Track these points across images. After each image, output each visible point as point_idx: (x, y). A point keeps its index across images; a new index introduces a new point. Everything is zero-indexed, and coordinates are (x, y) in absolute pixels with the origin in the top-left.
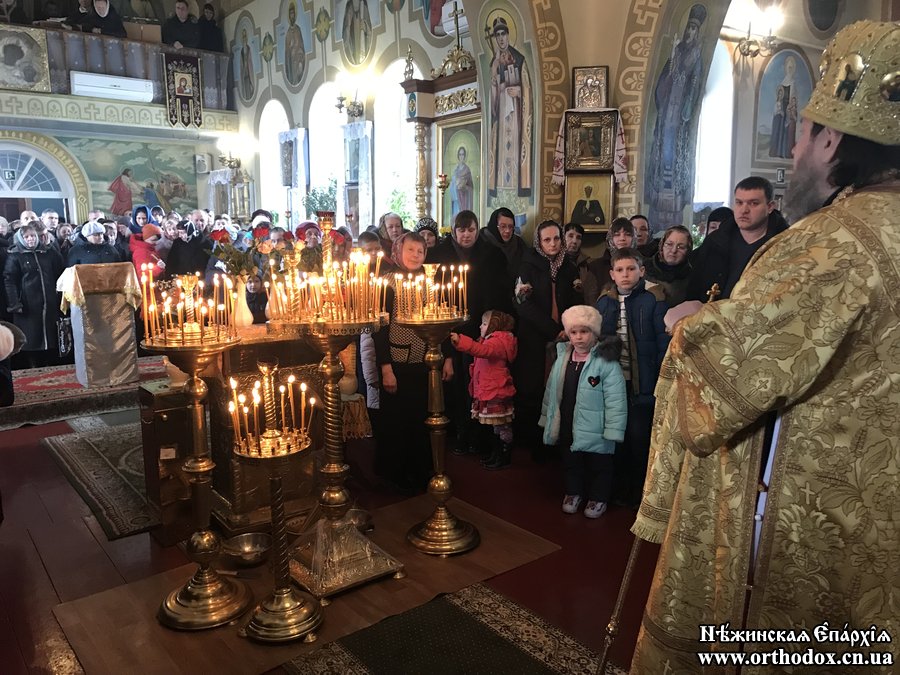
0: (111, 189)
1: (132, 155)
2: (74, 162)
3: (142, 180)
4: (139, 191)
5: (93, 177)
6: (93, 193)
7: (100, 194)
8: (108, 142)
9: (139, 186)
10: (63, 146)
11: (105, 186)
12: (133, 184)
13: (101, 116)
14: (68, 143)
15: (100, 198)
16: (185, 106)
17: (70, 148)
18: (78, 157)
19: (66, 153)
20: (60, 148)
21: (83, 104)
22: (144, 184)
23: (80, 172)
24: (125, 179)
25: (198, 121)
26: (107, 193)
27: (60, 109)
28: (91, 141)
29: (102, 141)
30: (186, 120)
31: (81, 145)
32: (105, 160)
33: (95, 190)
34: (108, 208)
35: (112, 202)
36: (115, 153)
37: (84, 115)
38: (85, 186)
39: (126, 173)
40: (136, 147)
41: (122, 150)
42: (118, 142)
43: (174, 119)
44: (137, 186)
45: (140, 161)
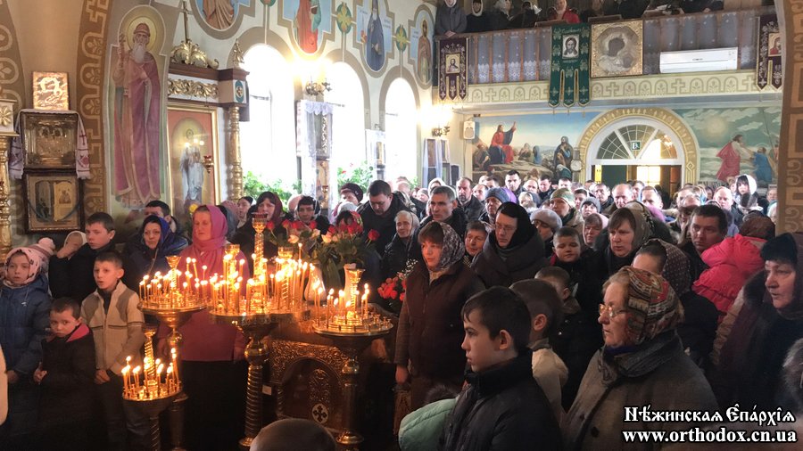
0: (720, 155)
1: (746, 121)
2: (687, 132)
3: (754, 145)
4: (749, 156)
5: (702, 145)
6: (702, 159)
7: (708, 160)
8: (722, 110)
9: (749, 151)
10: (680, 118)
11: (714, 152)
12: (743, 149)
13: (687, 89)
14: (684, 115)
15: (708, 163)
17: (685, 120)
18: (692, 127)
19: (681, 124)
20: (676, 120)
21: (671, 80)
22: (755, 149)
23: (692, 140)
24: (735, 145)
26: (715, 159)
27: (651, 88)
28: (706, 110)
29: (716, 109)
31: (696, 115)
32: (717, 127)
33: (705, 156)
34: (715, 173)
35: (719, 168)
36: (728, 120)
37: (671, 90)
38: (695, 153)
39: (737, 139)
40: (749, 113)
41: (735, 116)
42: (733, 109)
44: (746, 152)
45: (754, 126)
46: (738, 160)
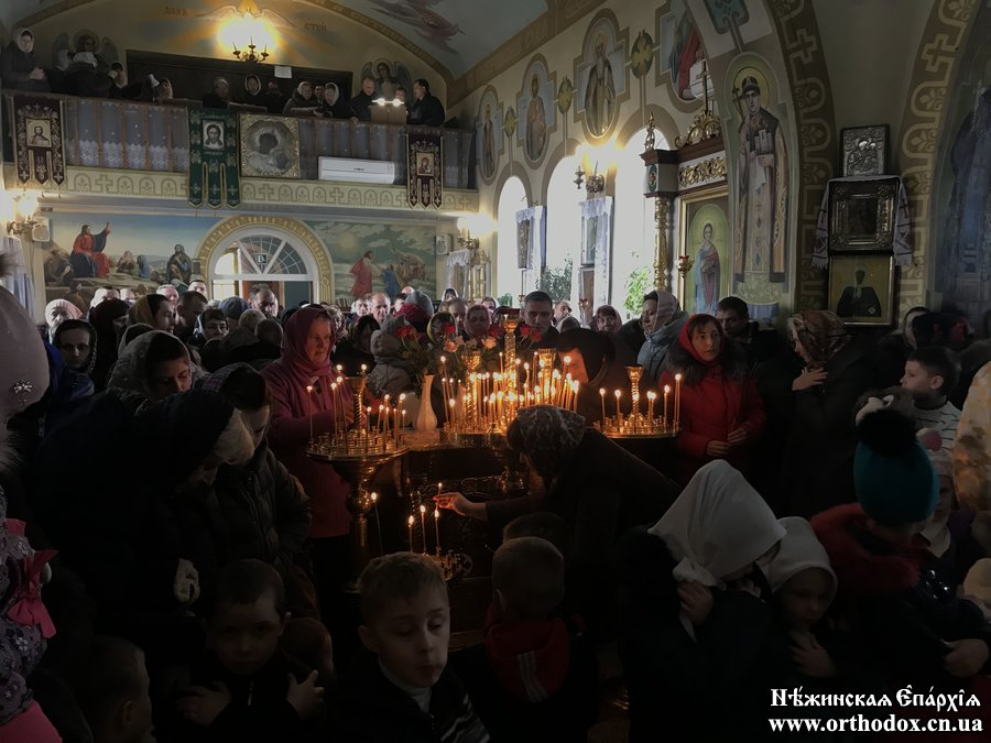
0: (352, 271)
1: (374, 237)
2: (320, 245)
3: (383, 262)
4: (379, 273)
5: (336, 260)
6: (336, 275)
7: (342, 276)
8: (352, 225)
9: (379, 268)
10: (310, 229)
11: (347, 268)
12: (374, 266)
13: (345, 199)
14: (315, 227)
15: (342, 280)
16: (425, 186)
17: (317, 232)
18: (324, 241)
19: (314, 237)
20: (308, 232)
21: (329, 188)
22: (384, 266)
23: (325, 255)
24: (367, 261)
25: (438, 201)
26: (348, 276)
27: (306, 195)
28: (337, 223)
29: (347, 223)
30: (426, 201)
31: (327, 228)
32: (348, 242)
33: (338, 272)
34: (349, 290)
35: (352, 285)
36: (359, 235)
37: (329, 199)
38: (329, 268)
39: (367, 255)
40: (378, 229)
41: (365, 232)
42: (363, 224)
43: (414, 200)
44: (377, 268)
45: (382, 243)
46: (370, 277)
